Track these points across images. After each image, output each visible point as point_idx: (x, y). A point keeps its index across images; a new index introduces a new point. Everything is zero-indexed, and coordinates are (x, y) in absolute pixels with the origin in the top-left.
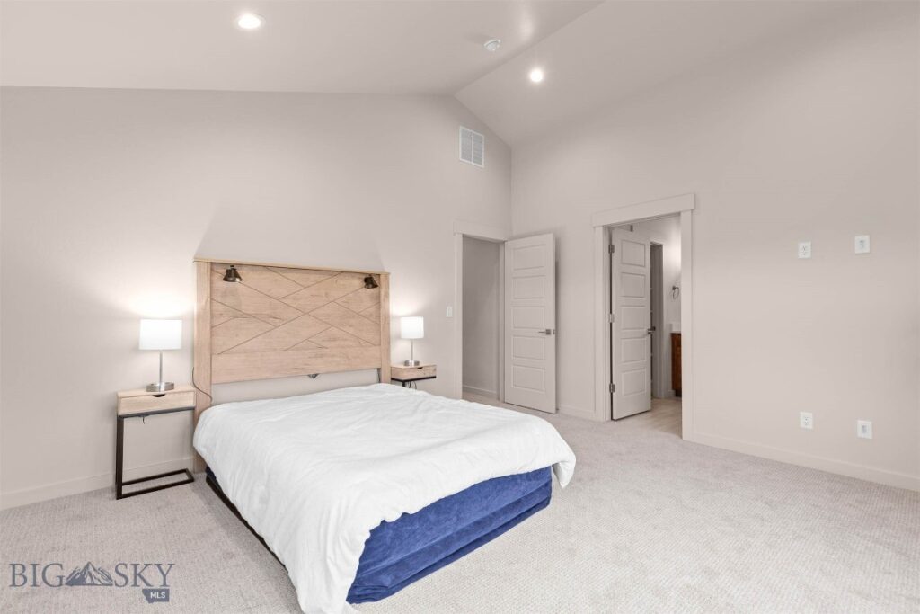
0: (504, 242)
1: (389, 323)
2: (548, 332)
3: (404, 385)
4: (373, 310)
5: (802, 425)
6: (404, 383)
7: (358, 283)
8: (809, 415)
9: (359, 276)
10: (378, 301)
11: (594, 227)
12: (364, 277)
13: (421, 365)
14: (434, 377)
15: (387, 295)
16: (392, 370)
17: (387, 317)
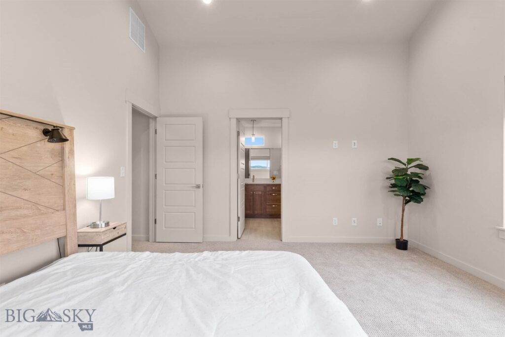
0: (155, 118)
1: (74, 184)
2: (198, 187)
3: (101, 250)
4: (55, 168)
5: (334, 224)
6: (101, 247)
7: (35, 134)
8: (336, 219)
9: (35, 125)
10: (61, 159)
11: (230, 118)
12: (42, 127)
13: (112, 225)
14: (125, 234)
15: (72, 152)
16: (79, 235)
17: (72, 177)
